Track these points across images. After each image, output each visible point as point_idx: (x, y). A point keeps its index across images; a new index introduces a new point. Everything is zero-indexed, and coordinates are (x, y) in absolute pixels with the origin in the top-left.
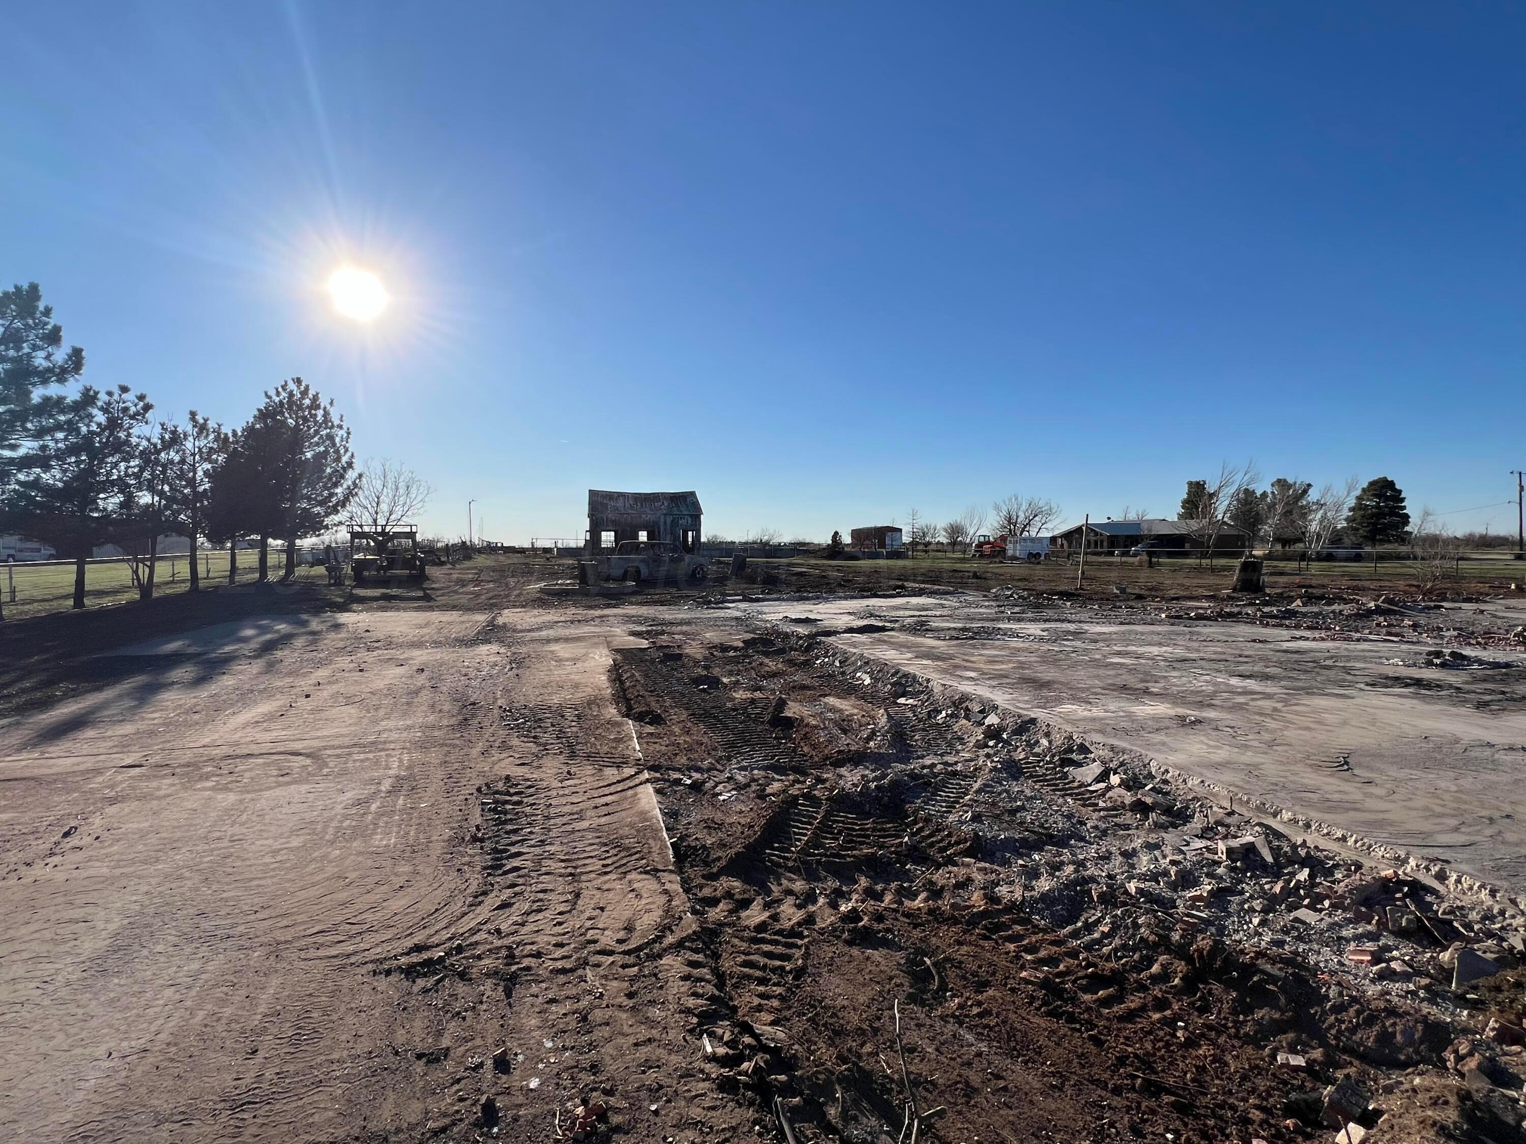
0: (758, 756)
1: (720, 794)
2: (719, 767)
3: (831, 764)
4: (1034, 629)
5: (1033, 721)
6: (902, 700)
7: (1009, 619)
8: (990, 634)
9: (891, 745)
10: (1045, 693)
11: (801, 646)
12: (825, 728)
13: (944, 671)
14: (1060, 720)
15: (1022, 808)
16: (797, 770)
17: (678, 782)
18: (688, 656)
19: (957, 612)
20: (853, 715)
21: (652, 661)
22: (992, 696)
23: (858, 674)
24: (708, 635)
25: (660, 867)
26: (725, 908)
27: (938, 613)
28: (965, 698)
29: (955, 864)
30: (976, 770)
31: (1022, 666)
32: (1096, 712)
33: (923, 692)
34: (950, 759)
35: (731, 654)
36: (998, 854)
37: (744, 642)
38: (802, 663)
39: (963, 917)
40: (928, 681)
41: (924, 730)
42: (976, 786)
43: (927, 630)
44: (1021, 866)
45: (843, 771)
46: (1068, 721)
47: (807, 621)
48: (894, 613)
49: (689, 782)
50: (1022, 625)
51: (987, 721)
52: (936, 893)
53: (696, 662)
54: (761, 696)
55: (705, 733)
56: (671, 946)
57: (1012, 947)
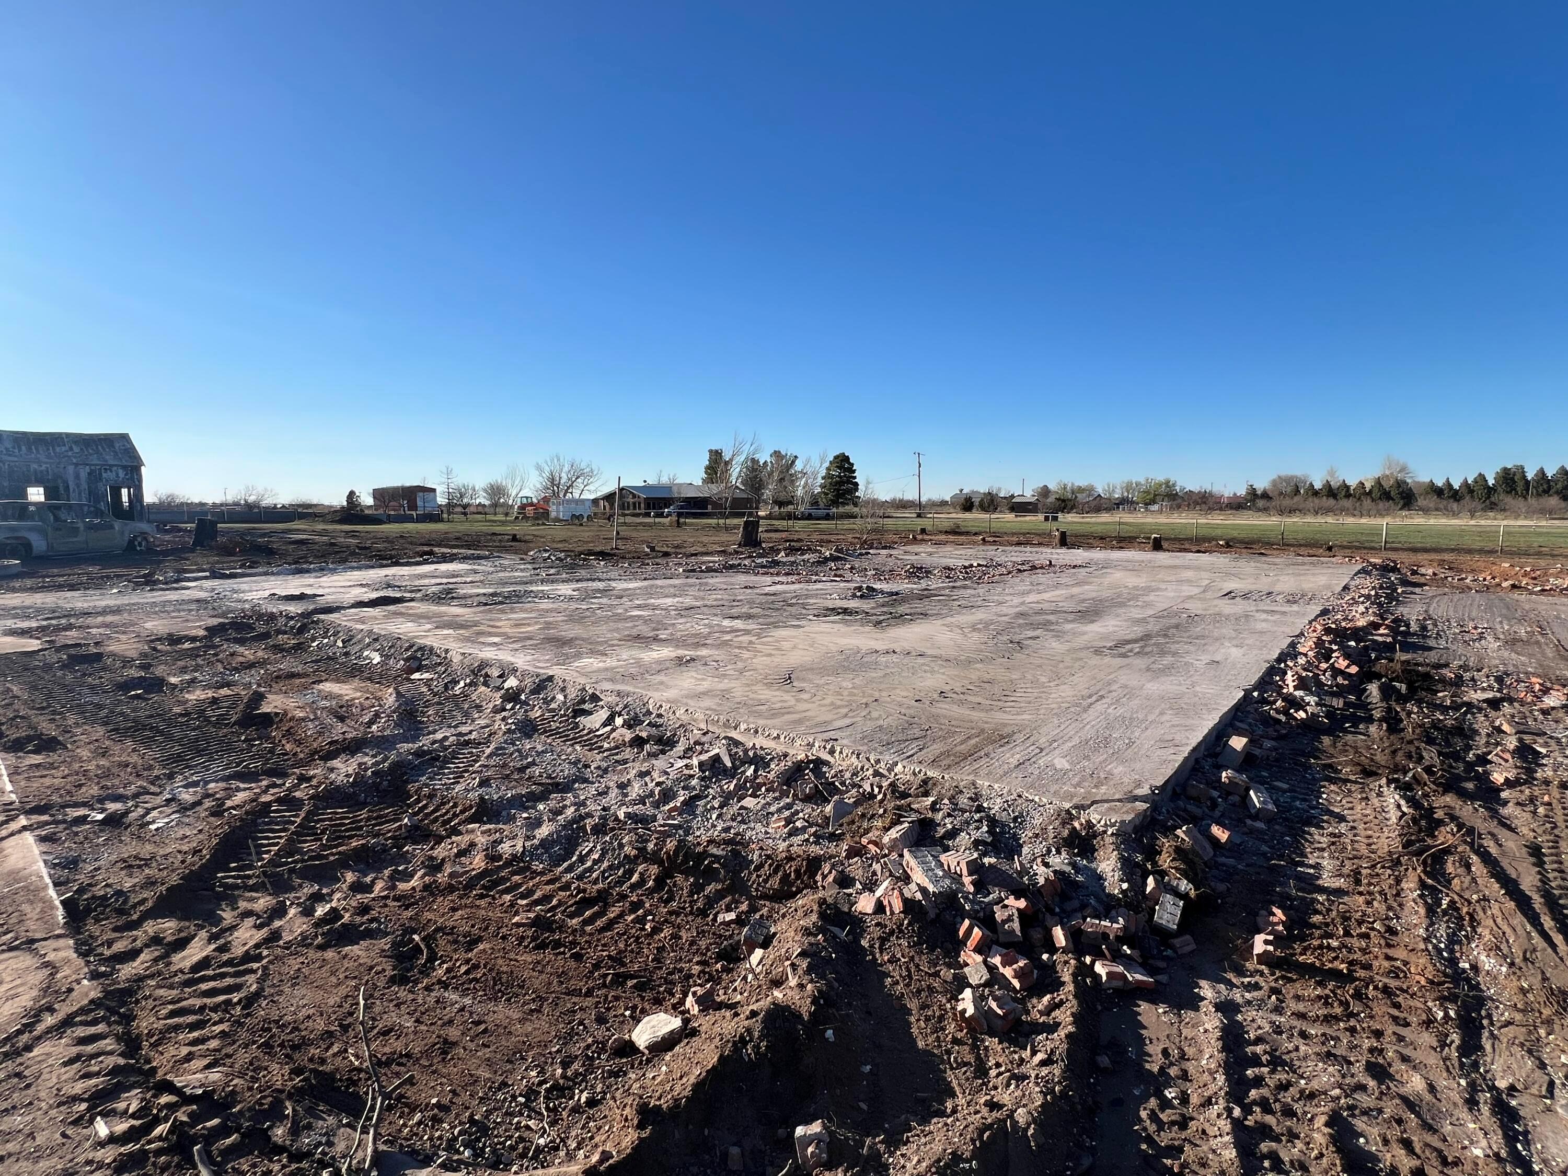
0: (216, 767)
1: (153, 822)
2: (153, 789)
3: (321, 758)
4: (566, 589)
5: (550, 678)
6: (416, 676)
7: (542, 581)
8: (520, 597)
9: (397, 725)
10: (566, 650)
11: (292, 628)
12: (316, 718)
13: (467, 639)
14: (575, 674)
15: (533, 763)
16: (271, 773)
17: (83, 820)
18: (113, 655)
19: (490, 577)
20: (354, 699)
21: (48, 667)
22: (512, 660)
23: (366, 653)
24: (148, 625)
25: (38, 936)
26: (149, 957)
27: (468, 580)
28: (484, 664)
29: (459, 833)
30: (490, 735)
31: (548, 626)
32: (610, 662)
33: (440, 664)
34: (464, 729)
35: (187, 645)
36: (504, 813)
37: (207, 629)
38: (293, 648)
39: (461, 883)
40: (447, 651)
41: (439, 703)
42: (488, 751)
43: (453, 598)
44: (525, 819)
45: (336, 763)
46: (583, 675)
47: (302, 597)
48: (417, 583)
49: (100, 817)
50: (555, 586)
51: (506, 685)
52: (434, 867)
53: (127, 662)
54: (229, 692)
55: (134, 750)
56: (49, 1031)
57: (508, 897)
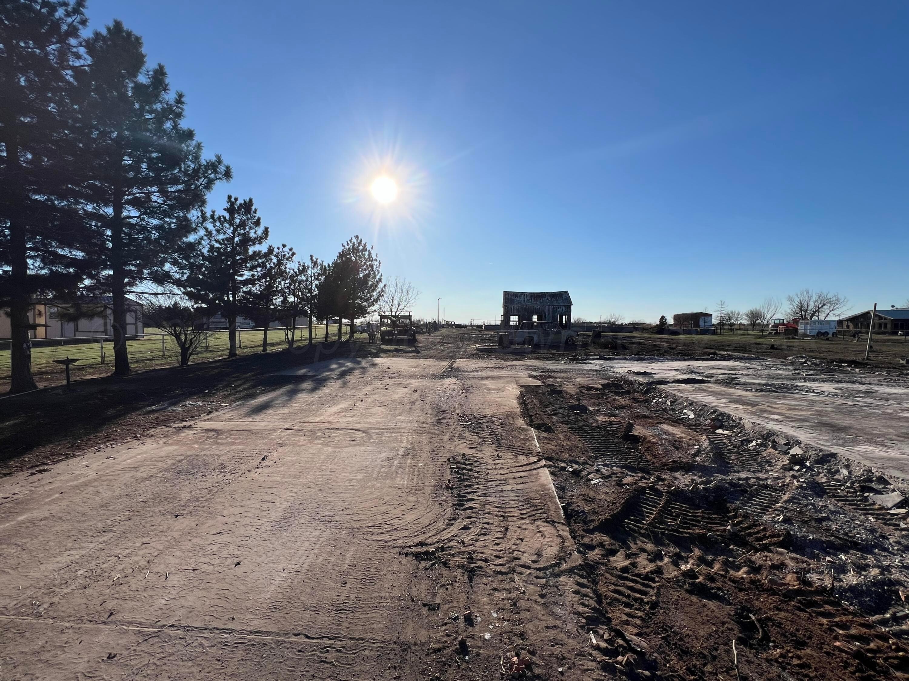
0: (616, 459)
1: (592, 480)
2: (590, 462)
3: (668, 469)
4: (829, 387)
5: (834, 455)
6: (719, 431)
7: (805, 379)
8: (789, 389)
9: (713, 461)
10: (842, 435)
11: (642, 390)
12: (662, 445)
13: (754, 413)
14: (858, 457)
15: (827, 519)
16: (642, 470)
17: (564, 469)
18: (565, 392)
19: (759, 372)
20: (682, 438)
21: (544, 393)
22: (795, 434)
23: (685, 411)
24: (578, 380)
25: (556, 520)
26: (599, 552)
27: (744, 373)
28: (771, 433)
29: (770, 551)
30: (784, 485)
31: (819, 413)
32: (892, 453)
33: (735, 427)
34: (762, 476)
35: (594, 392)
36: (807, 550)
37: (602, 385)
38: (643, 401)
39: (781, 591)
40: (740, 419)
41: (738, 453)
42: (786, 497)
43: (736, 384)
44: (829, 561)
45: (677, 474)
46: (867, 459)
47: (645, 374)
48: (709, 371)
49: (571, 470)
50: (817, 384)
51: (792, 452)
52: (755, 569)
53: (571, 396)
54: (615, 420)
55: (579, 440)
56: (565, 571)
57: (825, 621)
